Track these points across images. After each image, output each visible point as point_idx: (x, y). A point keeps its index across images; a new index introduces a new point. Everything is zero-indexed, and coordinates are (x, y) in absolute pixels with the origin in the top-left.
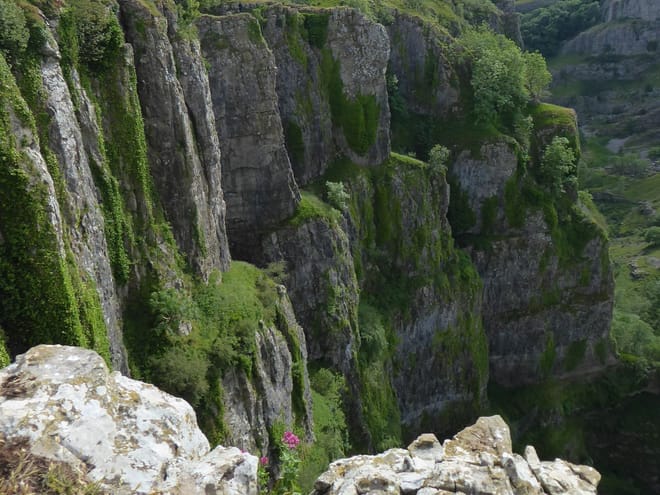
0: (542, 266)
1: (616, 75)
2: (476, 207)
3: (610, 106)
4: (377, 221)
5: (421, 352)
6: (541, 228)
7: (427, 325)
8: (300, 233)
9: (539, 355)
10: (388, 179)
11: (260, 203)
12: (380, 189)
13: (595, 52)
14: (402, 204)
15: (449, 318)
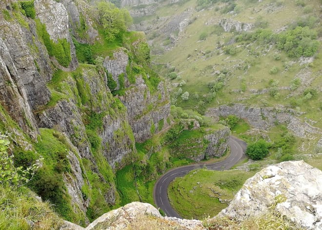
0: (144, 96)
1: (145, 14)
2: (116, 79)
3: (145, 27)
4: (80, 94)
5: (110, 141)
6: (142, 82)
7: (109, 130)
8: (56, 108)
9: (149, 129)
10: (81, 75)
11: (32, 100)
12: (78, 81)
13: (135, 4)
14: (89, 84)
15: (117, 125)
